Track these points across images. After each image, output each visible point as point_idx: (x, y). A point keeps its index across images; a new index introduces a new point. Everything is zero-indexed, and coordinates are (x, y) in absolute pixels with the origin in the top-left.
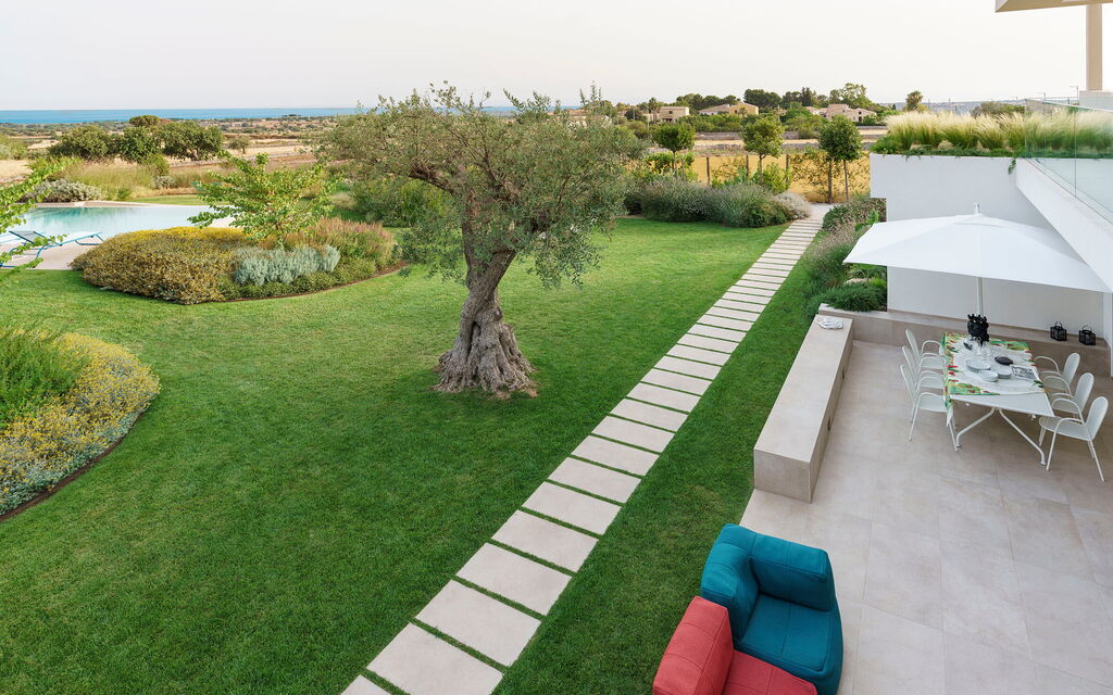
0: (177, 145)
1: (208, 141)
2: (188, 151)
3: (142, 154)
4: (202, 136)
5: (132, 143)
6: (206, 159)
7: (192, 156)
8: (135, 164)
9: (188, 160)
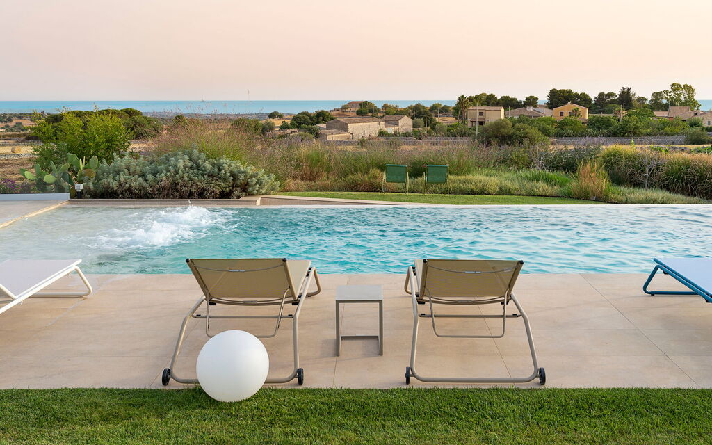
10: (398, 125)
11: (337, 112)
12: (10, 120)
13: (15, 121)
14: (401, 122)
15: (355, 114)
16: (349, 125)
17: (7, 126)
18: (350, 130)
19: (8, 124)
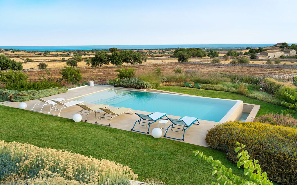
0: (128, 59)
1: (137, 58)
2: (130, 61)
3: (117, 62)
4: (135, 55)
5: (114, 57)
6: (136, 64)
7: (132, 63)
8: (115, 65)
9: (130, 64)
10: (289, 53)
11: (273, 47)
12: (170, 50)
13: (171, 50)
14: (291, 52)
15: (279, 48)
16: (268, 53)
17: (169, 52)
18: (268, 55)
19: (170, 51)
